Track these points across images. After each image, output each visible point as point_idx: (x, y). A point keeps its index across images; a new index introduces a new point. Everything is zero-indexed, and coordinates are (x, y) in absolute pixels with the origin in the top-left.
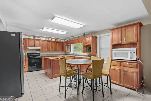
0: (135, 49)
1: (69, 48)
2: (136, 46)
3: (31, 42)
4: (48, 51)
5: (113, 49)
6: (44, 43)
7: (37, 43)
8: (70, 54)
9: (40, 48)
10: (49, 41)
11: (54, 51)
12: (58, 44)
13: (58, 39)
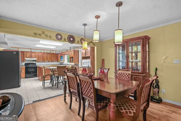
0: (90, 60)
1: (63, 59)
2: (90, 59)
3: (28, 54)
4: (44, 61)
5: (83, 60)
6: (40, 54)
7: (33, 55)
8: (64, 64)
9: (36, 59)
10: (44, 53)
11: (49, 61)
12: (53, 56)
13: (53, 51)
